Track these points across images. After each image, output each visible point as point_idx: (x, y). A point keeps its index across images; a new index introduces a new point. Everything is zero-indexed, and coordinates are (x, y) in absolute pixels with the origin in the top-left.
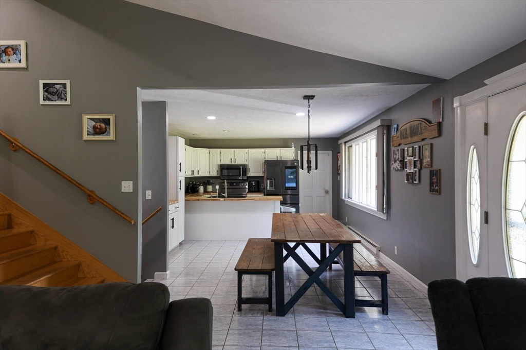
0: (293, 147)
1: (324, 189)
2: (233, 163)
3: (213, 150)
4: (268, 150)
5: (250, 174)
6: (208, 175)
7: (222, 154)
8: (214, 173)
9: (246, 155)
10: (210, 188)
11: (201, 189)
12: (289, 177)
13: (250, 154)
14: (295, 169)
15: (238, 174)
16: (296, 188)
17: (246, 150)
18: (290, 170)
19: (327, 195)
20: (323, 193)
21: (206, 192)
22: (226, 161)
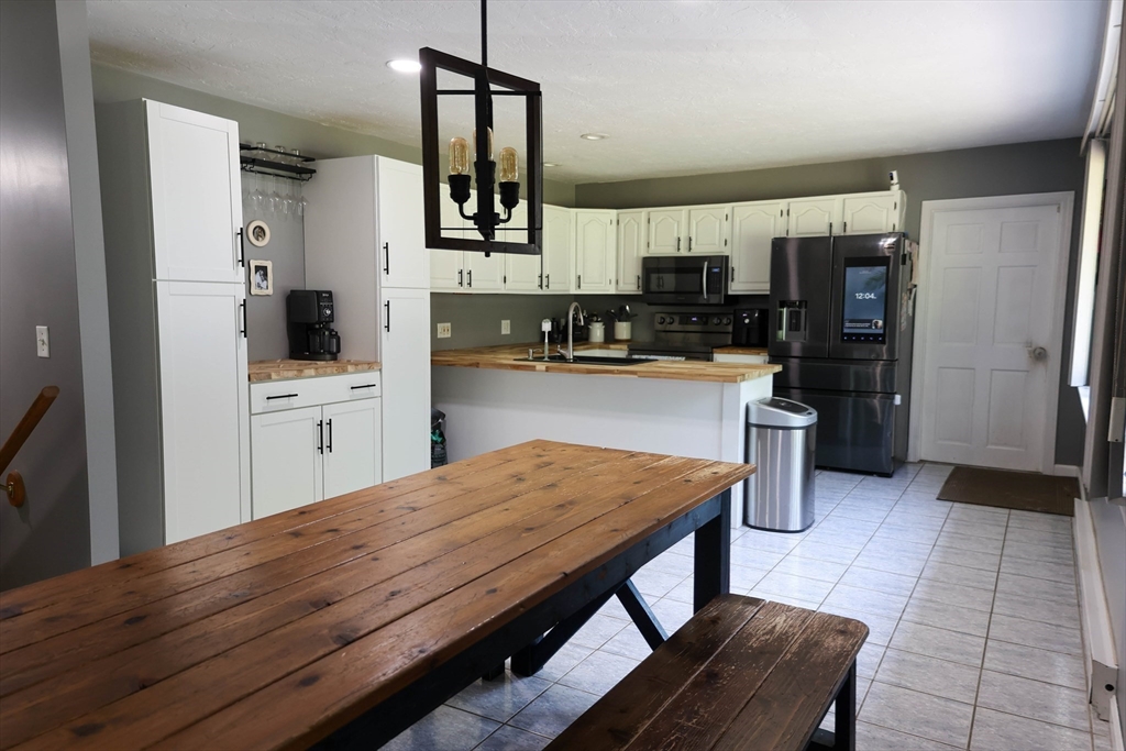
0: (895, 188)
1: (1029, 344)
2: (684, 252)
3: (628, 214)
4: (800, 205)
5: (737, 287)
6: (612, 291)
7: (653, 223)
8: (630, 286)
9: (726, 225)
10: (623, 330)
11: (597, 331)
12: (860, 296)
13: (737, 220)
14: (882, 269)
15: (698, 289)
16: (883, 335)
17: (727, 207)
18: (865, 273)
19: (1040, 369)
20: (1022, 358)
21: (610, 338)
22: (664, 248)
